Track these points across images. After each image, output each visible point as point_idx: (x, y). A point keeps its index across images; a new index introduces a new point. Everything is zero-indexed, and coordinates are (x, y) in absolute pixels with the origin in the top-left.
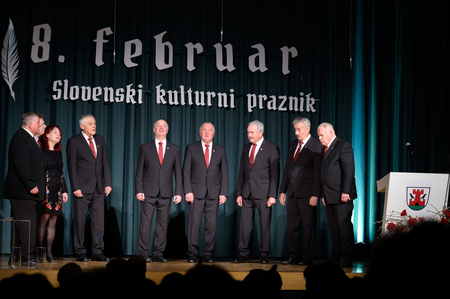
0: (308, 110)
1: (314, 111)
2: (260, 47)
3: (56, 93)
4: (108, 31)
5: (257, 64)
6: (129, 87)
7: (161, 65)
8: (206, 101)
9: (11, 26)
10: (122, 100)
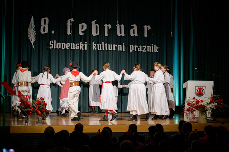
0: (155, 51)
1: (157, 52)
2: (135, 26)
3: (51, 46)
4: (72, 20)
5: (134, 33)
6: (81, 43)
7: (94, 33)
8: (113, 48)
9: (32, 19)
10: (78, 48)
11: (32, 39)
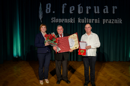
0: (120, 23)
1: (121, 23)
2: (107, 7)
3: (52, 21)
4: (66, 4)
5: (106, 11)
7: (79, 12)
8: (92, 22)
10: (69, 22)
11: (41, 17)
